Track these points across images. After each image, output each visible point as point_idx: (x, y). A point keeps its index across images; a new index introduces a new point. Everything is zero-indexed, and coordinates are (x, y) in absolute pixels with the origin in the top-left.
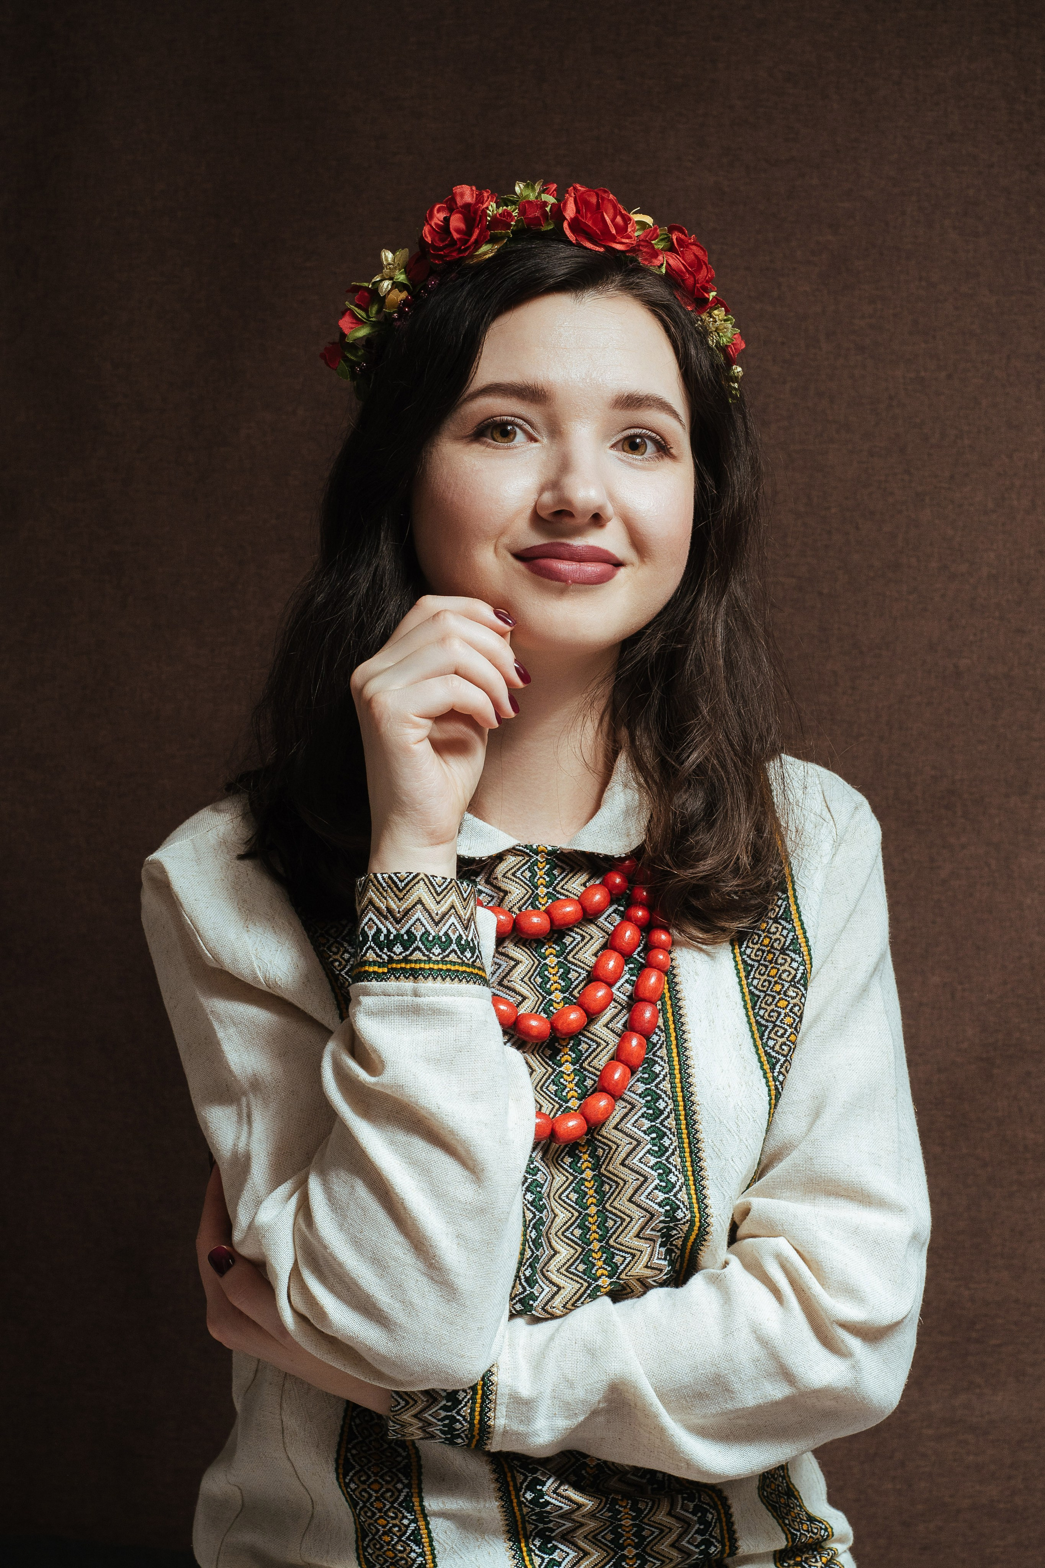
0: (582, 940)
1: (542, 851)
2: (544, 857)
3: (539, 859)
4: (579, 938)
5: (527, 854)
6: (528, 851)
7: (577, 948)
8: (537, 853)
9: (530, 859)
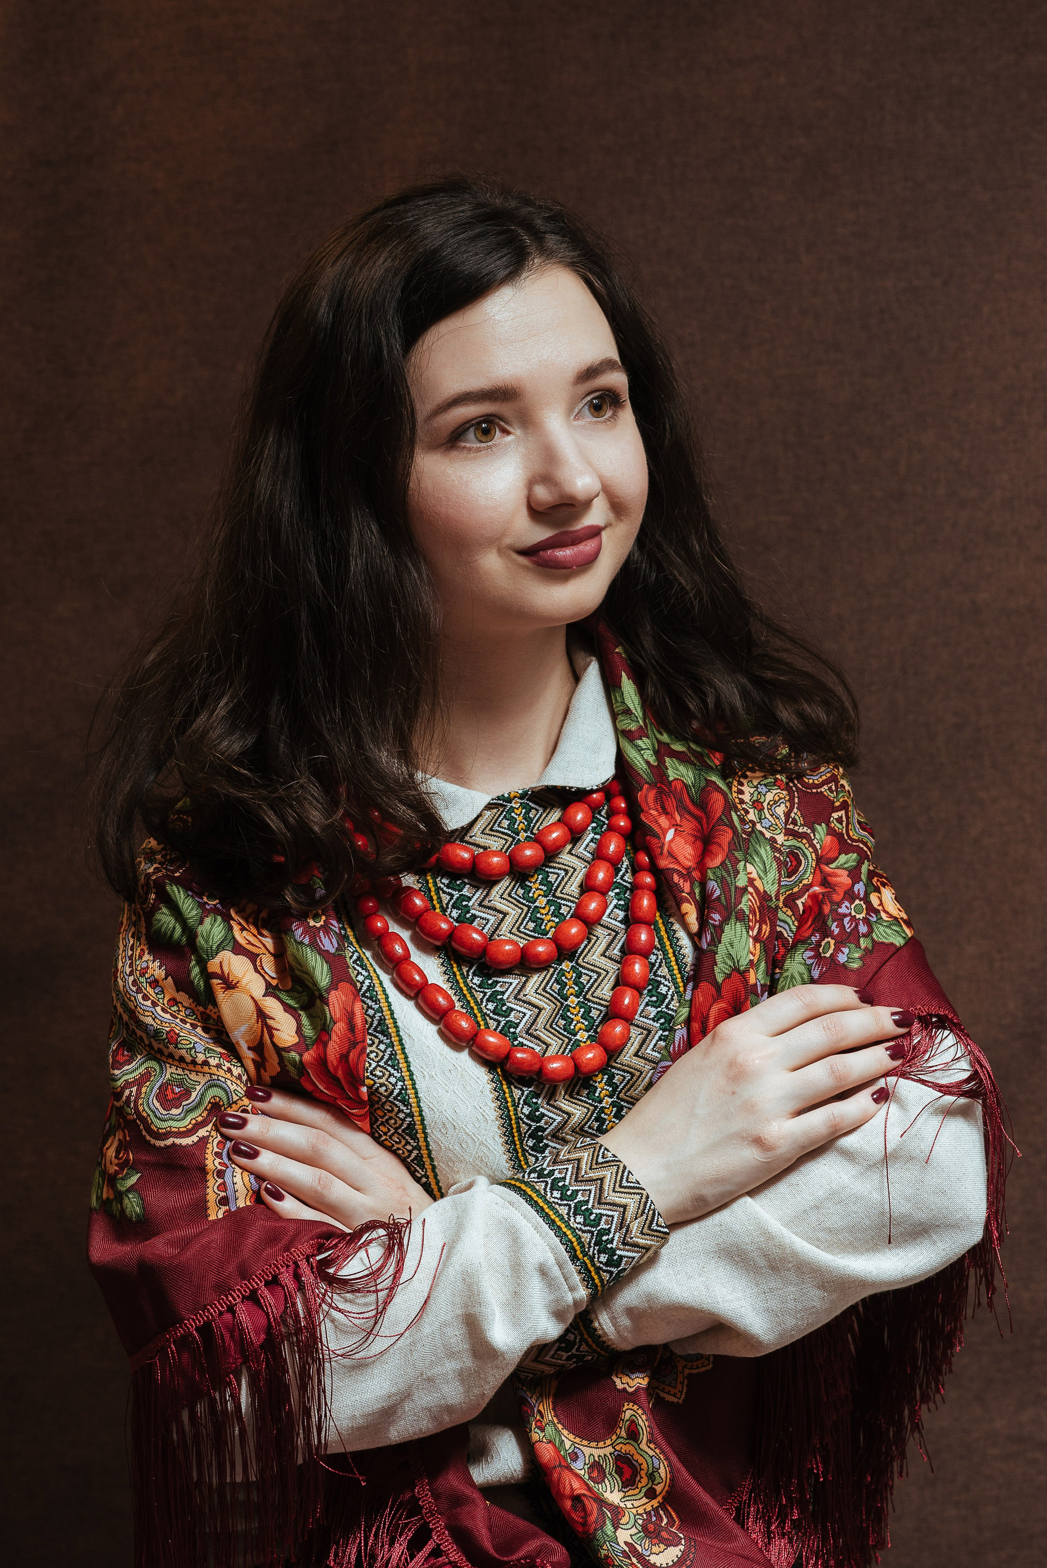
0: (566, 874)
1: (515, 797)
2: (518, 802)
3: (514, 806)
4: (562, 873)
5: (502, 805)
6: (501, 802)
7: (563, 883)
8: (509, 800)
9: (505, 809)
